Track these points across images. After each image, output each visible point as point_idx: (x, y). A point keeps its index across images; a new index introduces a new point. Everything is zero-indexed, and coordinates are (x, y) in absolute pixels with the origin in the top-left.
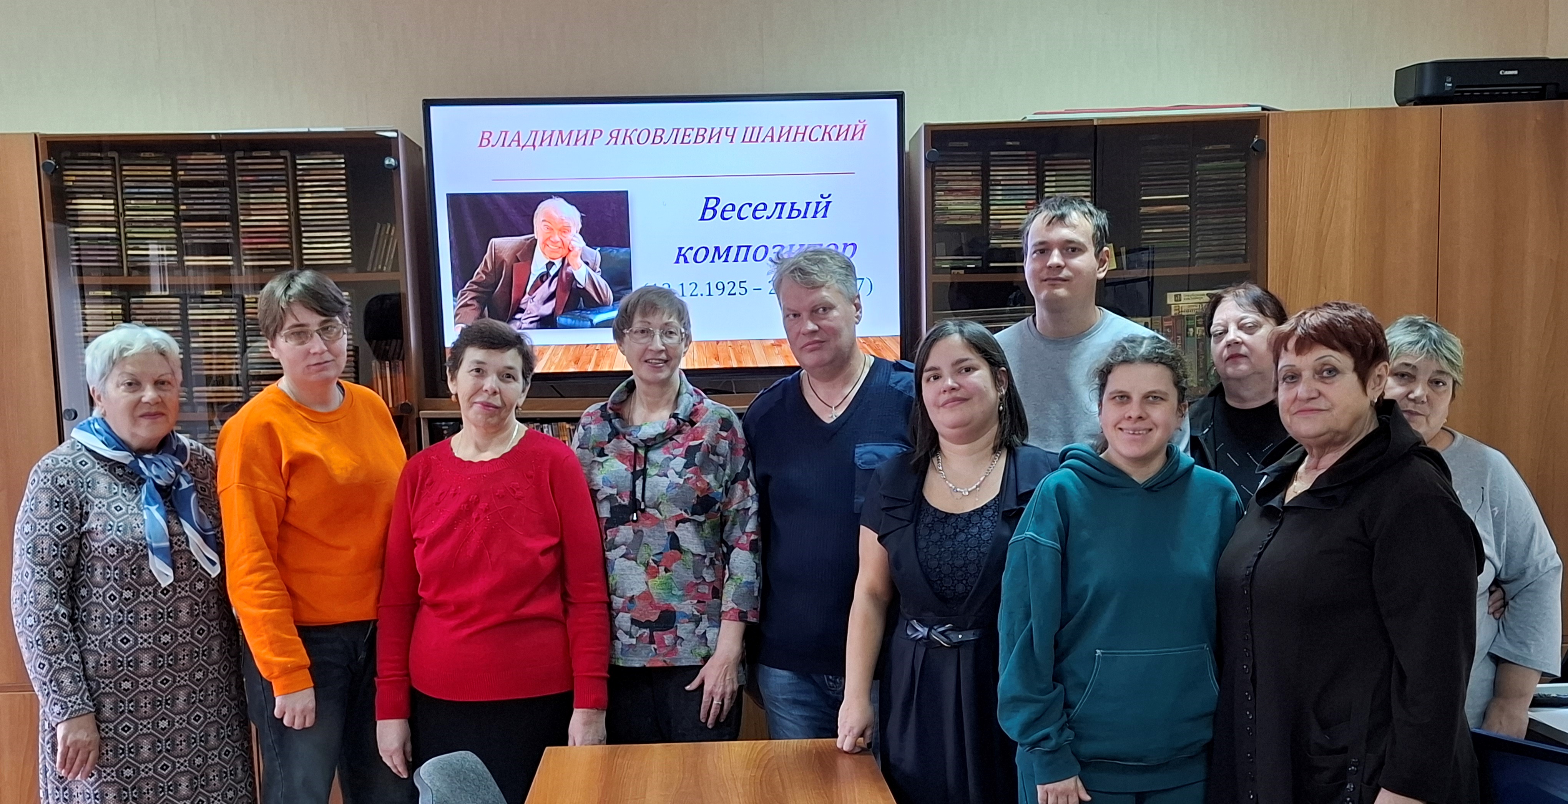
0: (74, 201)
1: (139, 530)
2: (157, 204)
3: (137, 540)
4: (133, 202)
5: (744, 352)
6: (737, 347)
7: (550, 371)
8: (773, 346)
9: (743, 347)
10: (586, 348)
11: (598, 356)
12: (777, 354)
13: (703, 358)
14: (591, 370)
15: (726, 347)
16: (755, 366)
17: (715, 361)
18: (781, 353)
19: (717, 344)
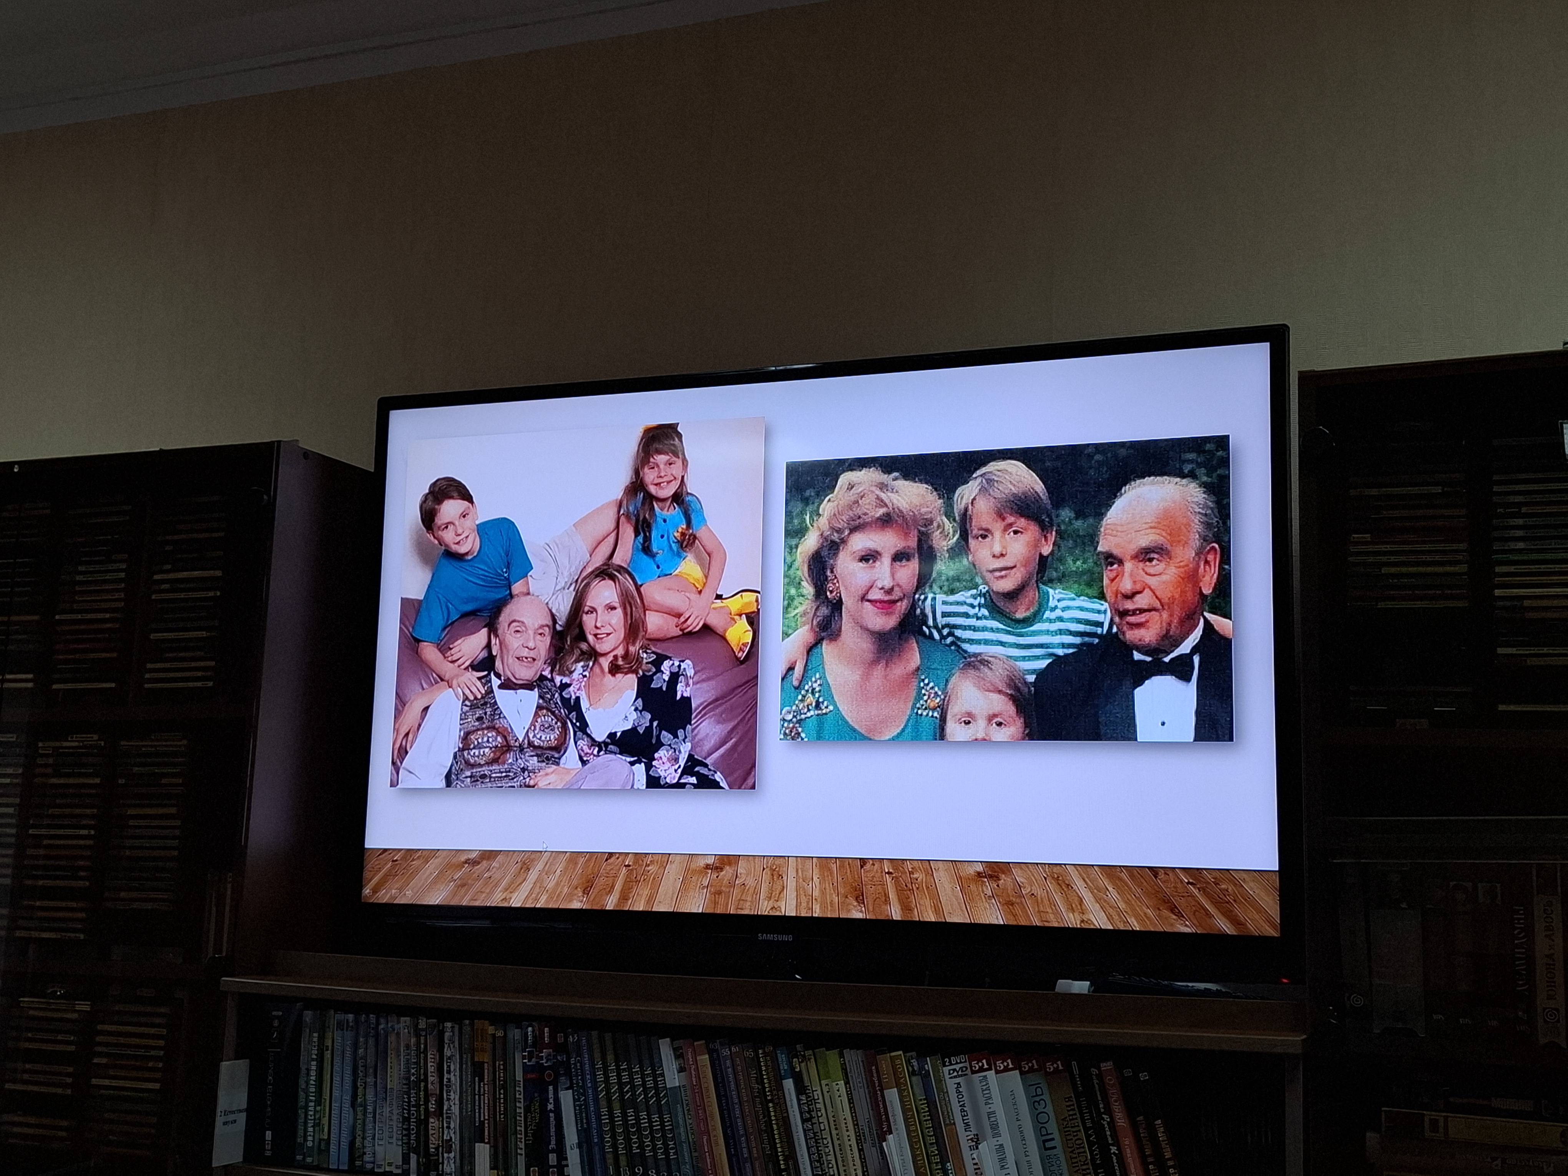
5: (918, 888)
6: (903, 876)
7: (537, 906)
8: (981, 877)
9: (915, 876)
10: (607, 860)
11: (628, 880)
12: (990, 896)
13: (831, 895)
14: (611, 908)
15: (879, 874)
16: (940, 920)
17: (855, 904)
18: (997, 896)
19: (862, 867)
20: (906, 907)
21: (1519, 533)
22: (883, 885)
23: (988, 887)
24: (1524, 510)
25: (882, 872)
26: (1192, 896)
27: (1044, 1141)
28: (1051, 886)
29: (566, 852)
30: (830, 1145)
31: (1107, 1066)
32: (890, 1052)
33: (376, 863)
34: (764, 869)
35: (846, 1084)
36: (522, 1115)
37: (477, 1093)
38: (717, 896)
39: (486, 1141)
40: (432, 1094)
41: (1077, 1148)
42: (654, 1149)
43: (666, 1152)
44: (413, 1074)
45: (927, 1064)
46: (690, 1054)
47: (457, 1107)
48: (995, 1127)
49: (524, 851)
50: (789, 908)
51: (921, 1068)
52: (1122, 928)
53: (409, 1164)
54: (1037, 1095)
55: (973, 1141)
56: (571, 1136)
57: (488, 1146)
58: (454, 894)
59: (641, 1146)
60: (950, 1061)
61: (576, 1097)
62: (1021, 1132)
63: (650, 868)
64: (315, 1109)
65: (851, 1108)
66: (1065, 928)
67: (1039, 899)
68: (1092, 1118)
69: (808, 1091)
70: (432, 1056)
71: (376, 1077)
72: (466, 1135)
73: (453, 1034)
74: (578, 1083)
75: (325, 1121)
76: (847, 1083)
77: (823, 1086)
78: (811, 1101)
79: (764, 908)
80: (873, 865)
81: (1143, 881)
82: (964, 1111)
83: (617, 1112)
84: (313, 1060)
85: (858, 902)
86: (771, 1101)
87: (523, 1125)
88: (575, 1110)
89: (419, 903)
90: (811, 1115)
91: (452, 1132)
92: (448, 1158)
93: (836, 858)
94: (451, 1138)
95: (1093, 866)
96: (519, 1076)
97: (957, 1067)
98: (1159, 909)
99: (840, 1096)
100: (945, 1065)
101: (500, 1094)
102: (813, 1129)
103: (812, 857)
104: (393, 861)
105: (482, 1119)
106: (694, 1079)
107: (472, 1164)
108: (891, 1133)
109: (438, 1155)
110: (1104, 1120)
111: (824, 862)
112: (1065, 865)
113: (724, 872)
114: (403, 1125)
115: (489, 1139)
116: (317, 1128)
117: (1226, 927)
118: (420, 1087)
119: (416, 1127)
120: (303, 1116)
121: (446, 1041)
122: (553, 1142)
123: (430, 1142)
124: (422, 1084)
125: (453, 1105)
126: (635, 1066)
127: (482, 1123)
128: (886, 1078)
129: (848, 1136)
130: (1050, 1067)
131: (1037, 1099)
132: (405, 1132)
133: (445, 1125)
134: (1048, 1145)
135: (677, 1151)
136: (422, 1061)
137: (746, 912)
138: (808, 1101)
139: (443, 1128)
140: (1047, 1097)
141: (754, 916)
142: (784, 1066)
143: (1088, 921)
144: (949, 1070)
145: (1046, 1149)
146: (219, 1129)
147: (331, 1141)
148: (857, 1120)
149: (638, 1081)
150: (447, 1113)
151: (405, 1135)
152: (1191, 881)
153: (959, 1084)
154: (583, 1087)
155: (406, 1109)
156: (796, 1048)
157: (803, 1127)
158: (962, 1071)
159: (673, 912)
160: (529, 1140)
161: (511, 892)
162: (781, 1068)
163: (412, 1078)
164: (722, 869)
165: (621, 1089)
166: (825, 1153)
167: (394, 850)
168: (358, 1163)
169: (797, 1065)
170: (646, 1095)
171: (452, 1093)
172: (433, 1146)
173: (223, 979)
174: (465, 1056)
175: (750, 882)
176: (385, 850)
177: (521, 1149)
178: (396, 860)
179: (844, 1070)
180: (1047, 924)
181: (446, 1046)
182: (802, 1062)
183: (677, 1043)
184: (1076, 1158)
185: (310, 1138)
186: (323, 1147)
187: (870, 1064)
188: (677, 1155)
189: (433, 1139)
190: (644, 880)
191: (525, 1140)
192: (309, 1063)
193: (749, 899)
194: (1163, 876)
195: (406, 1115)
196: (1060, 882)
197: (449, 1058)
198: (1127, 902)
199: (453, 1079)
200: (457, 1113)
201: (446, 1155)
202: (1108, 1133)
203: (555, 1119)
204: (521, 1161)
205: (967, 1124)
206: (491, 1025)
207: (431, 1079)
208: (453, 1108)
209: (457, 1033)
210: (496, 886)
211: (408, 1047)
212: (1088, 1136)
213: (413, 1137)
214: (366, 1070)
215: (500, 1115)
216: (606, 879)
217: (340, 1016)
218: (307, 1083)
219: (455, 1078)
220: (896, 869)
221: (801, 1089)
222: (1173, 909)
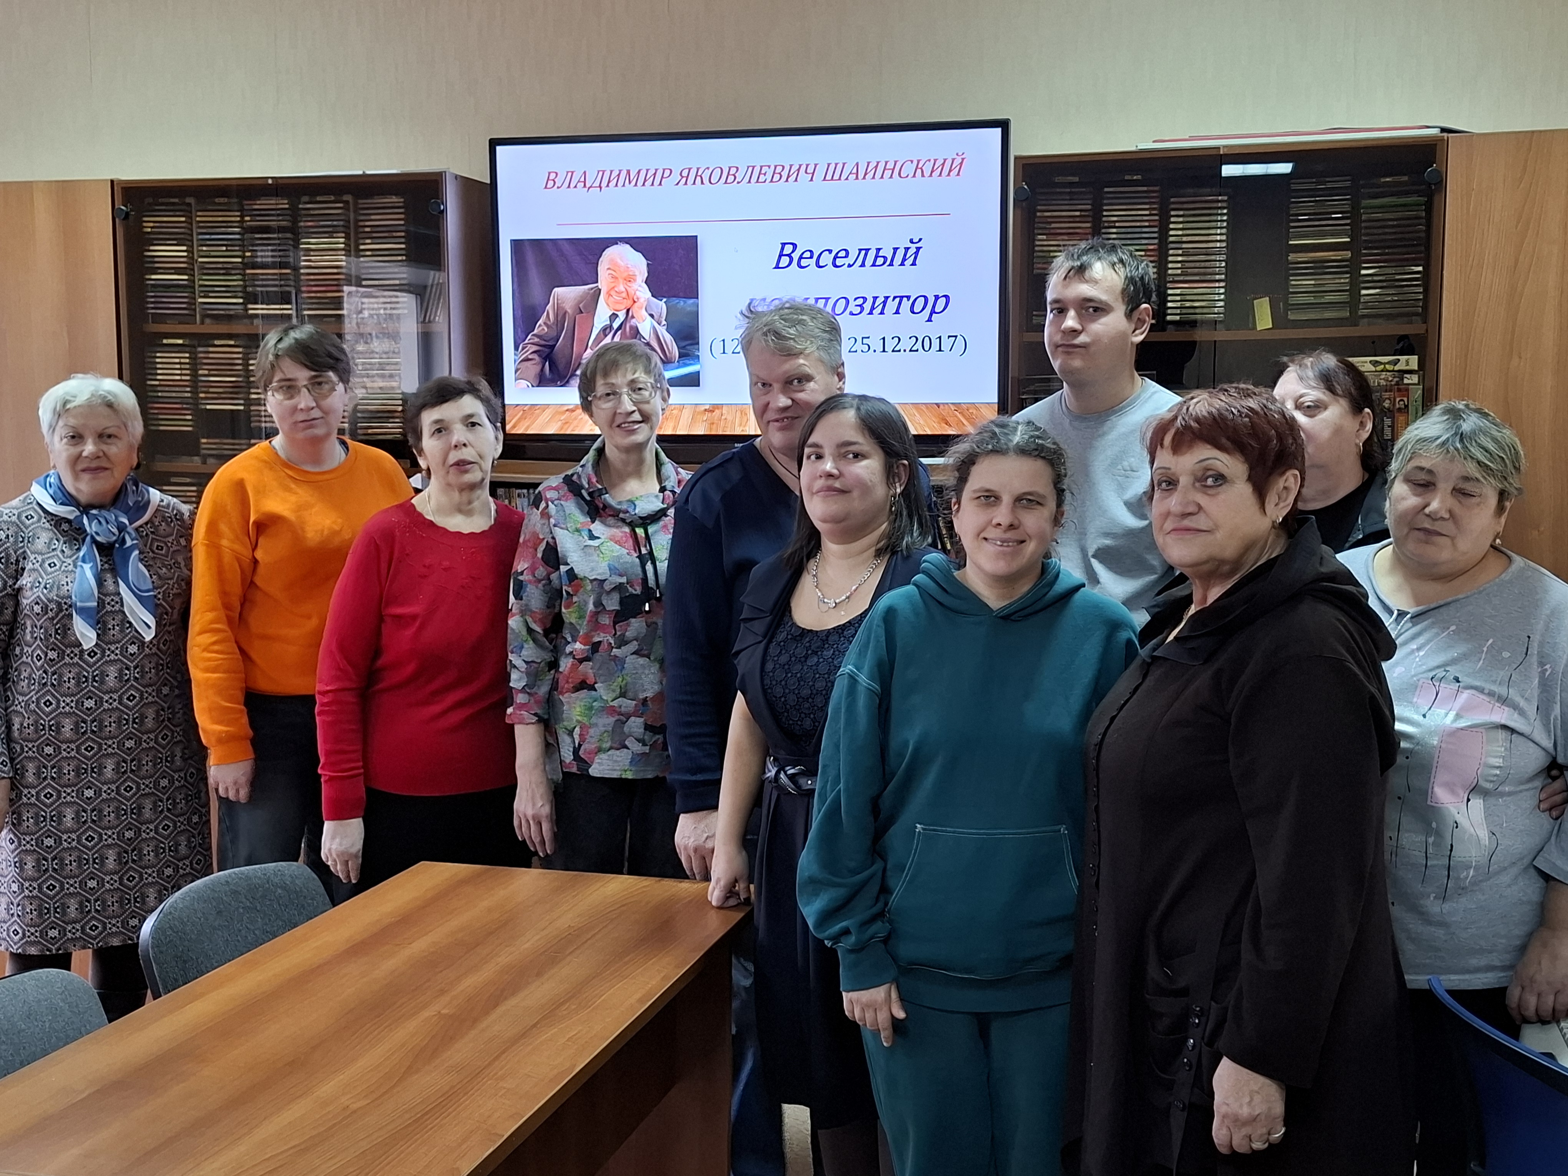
0: (152, 248)
1: (67, 588)
2: (227, 250)
3: (62, 598)
4: (204, 248)
26: (956, 416)
33: (513, 412)
34: (737, 411)
38: (711, 425)
79: (738, 431)
81: (933, 410)
98: (940, 423)
104: (523, 411)
152: (956, 409)
175: (730, 418)
176: (518, 405)
178: (526, 410)
193: (729, 426)
194: (942, 407)
198: (925, 421)
222: (947, 423)
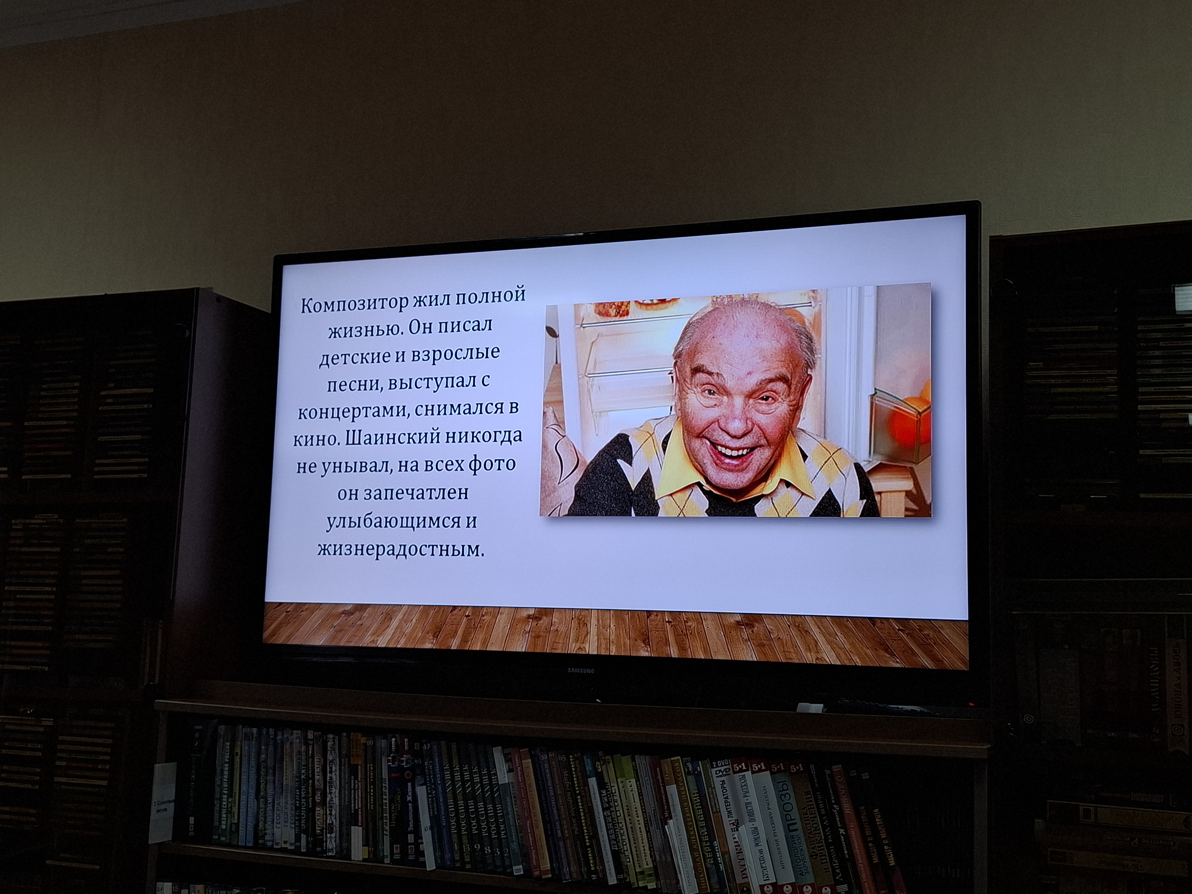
5: (691, 634)
6: (680, 624)
7: (397, 647)
8: (739, 625)
9: (689, 624)
10: (451, 611)
11: (468, 627)
12: (746, 640)
13: (624, 638)
14: (455, 648)
15: (661, 623)
16: (708, 658)
17: (643, 645)
18: (752, 639)
19: (648, 617)
20: (682, 648)
21: (1157, 362)
22: (665, 631)
23: (745, 633)
24: (1161, 344)
25: (663, 621)
26: (902, 639)
27: (789, 825)
28: (794, 632)
29: (420, 605)
30: (624, 827)
31: (836, 768)
32: (670, 758)
33: (274, 613)
34: (572, 619)
35: (636, 782)
36: (388, 805)
37: (352, 788)
38: (536, 639)
39: (360, 824)
40: (318, 789)
41: (814, 830)
42: (489, 831)
43: (498, 833)
44: (303, 774)
45: (699, 766)
46: (517, 758)
47: (337, 799)
48: (751, 814)
49: (387, 605)
50: (591, 648)
51: (695, 769)
52: (847, 663)
53: (300, 842)
54: (783, 790)
55: (734, 825)
56: (425, 821)
57: (361, 828)
58: (334, 638)
59: (479, 828)
60: (717, 764)
61: (429, 791)
62: (771, 818)
63: (484, 618)
64: (228, 800)
65: (640, 800)
66: (804, 664)
67: (784, 641)
68: (825, 808)
69: (607, 787)
70: (318, 760)
71: (274, 776)
72: (344, 820)
73: (335, 744)
74: (430, 780)
75: (235, 810)
76: (637, 780)
77: (619, 782)
78: (610, 794)
79: (573, 648)
80: (657, 615)
81: (864, 628)
82: (728, 802)
83: (461, 803)
84: (226, 763)
85: (645, 644)
86: (579, 794)
87: (388, 812)
88: (428, 801)
89: (307, 643)
90: (609, 805)
91: (333, 818)
92: (331, 837)
93: (628, 610)
94: (333, 822)
95: (825, 616)
96: (385, 775)
97: (722, 768)
98: (876, 649)
99: (632, 791)
100: (713, 767)
101: (370, 789)
102: (611, 816)
103: (610, 610)
104: (287, 612)
105: (357, 808)
106: (520, 778)
107: (349, 841)
108: (671, 818)
109: (322, 835)
110: (835, 809)
111: (619, 613)
112: (804, 616)
113: (542, 621)
114: (296, 812)
115: (362, 823)
116: (229, 814)
117: (927, 663)
118: (309, 784)
119: (305, 814)
120: (218, 805)
121: (329, 749)
122: (411, 825)
123: (317, 825)
124: (310, 782)
125: (334, 797)
126: (474, 768)
127: (356, 811)
128: (667, 777)
129: (638, 821)
130: (793, 769)
131: (784, 793)
132: (297, 818)
133: (328, 812)
134: (792, 828)
135: (506, 832)
136: (310, 764)
137: (559, 651)
138: (607, 794)
139: (326, 815)
140: (791, 791)
141: (565, 654)
142: (589, 768)
143: (822, 659)
144: (716, 771)
145: (790, 831)
146: (154, 815)
147: (240, 825)
148: (645, 809)
149: (477, 779)
150: (329, 803)
151: (297, 820)
152: (901, 628)
153: (723, 781)
154: (434, 784)
155: (298, 800)
156: (598, 754)
157: (603, 814)
158: (726, 772)
159: (503, 651)
160: (393, 824)
161: (378, 636)
162: (587, 769)
163: (303, 777)
164: (540, 619)
165: (463, 785)
166: (621, 834)
167: (288, 603)
168: (261, 841)
169: (599, 767)
170: (483, 789)
171: (333, 788)
172: (319, 828)
173: (156, 701)
174: (343, 760)
175: (562, 629)
176: (281, 604)
177: (387, 830)
178: (289, 611)
179: (636, 771)
180: (790, 661)
181: (329, 752)
182: (603, 764)
183: (506, 751)
184: (813, 837)
185: (224, 822)
186: (233, 829)
187: (655, 766)
188: (507, 835)
189: (319, 823)
190: (480, 627)
191: (390, 824)
192: (222, 766)
193: (561, 641)
194: (879, 624)
195: (298, 805)
196: (800, 629)
197: (331, 762)
198: (852, 644)
199: (334, 777)
200: (338, 803)
201: (328, 835)
202: (838, 819)
203: (413, 808)
204: (387, 840)
205: (729, 812)
206: (364, 736)
207: (317, 777)
208: (334, 799)
209: (337, 741)
210: (367, 630)
211: (299, 753)
212: (822, 821)
213: (303, 821)
214: (267, 770)
215: (370, 805)
216: (451, 626)
217: (247, 730)
218: (221, 780)
219: (335, 777)
220: (675, 619)
221: (602, 785)
222: (887, 650)
